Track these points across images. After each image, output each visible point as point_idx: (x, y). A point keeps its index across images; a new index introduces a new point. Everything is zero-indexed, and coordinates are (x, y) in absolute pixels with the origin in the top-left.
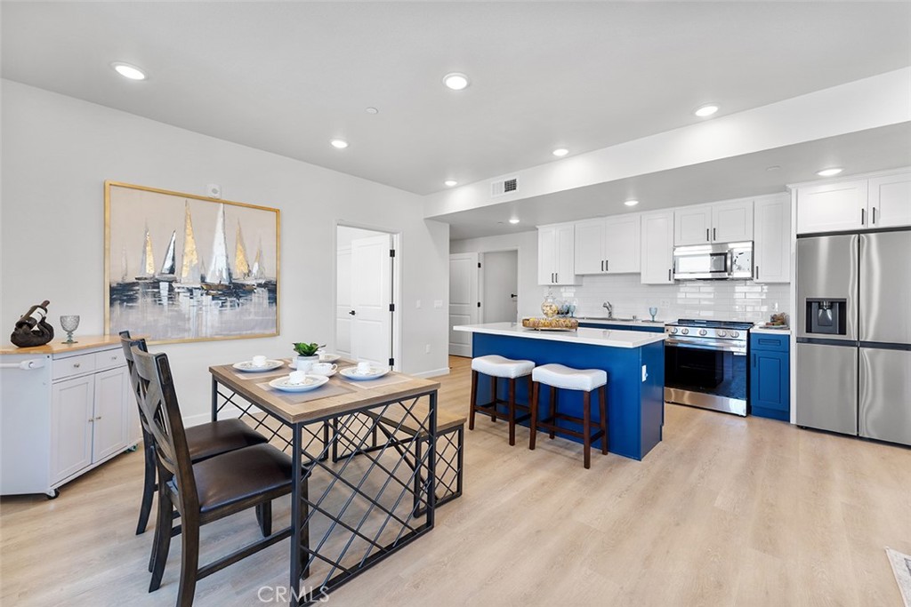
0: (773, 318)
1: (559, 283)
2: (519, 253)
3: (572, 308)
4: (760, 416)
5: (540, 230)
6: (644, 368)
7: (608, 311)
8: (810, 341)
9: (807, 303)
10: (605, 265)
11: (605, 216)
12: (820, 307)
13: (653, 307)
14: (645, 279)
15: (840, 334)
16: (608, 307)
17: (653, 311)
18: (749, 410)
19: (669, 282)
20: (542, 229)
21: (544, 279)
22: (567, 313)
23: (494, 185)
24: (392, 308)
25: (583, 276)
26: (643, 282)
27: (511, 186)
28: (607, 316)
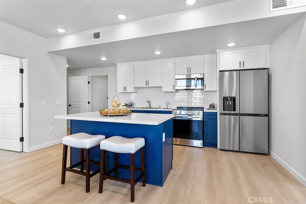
0: (210, 105)
1: (127, 91)
2: (109, 77)
3: (133, 103)
4: (208, 146)
5: (118, 65)
6: (164, 134)
7: (149, 104)
8: (224, 114)
9: (223, 98)
10: (147, 83)
11: (147, 60)
12: (227, 100)
13: (167, 102)
14: (164, 90)
15: (234, 111)
16: (149, 102)
17: (167, 103)
18: (204, 145)
19: (173, 91)
20: (119, 65)
21: (120, 89)
22: (131, 106)
23: (87, 34)
24: (22, 105)
25: (138, 88)
26: (163, 91)
27: (97, 36)
28: (148, 106)
